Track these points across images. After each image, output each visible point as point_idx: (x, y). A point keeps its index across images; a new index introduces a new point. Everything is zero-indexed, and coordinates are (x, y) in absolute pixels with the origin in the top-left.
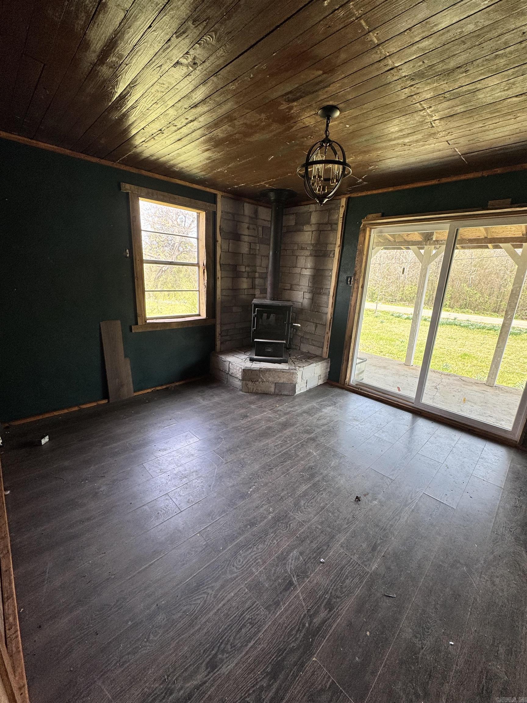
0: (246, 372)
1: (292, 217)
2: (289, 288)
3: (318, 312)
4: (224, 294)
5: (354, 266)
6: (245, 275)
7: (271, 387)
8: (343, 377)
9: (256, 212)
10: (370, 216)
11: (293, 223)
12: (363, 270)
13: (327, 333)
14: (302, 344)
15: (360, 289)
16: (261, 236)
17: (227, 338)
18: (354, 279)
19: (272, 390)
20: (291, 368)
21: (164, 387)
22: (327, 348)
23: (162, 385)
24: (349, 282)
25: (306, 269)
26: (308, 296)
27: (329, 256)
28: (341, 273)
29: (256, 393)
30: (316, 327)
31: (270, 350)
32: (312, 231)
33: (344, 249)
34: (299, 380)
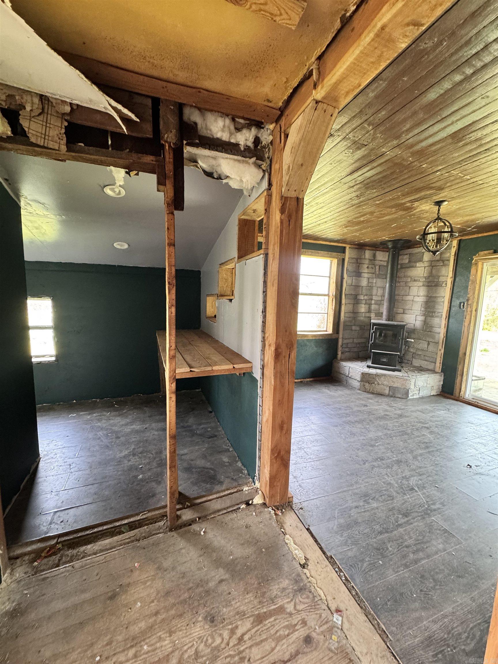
0: (364, 375)
1: (406, 257)
2: (402, 312)
3: (430, 331)
4: (347, 316)
5: (466, 293)
6: (364, 302)
7: (385, 389)
8: (458, 390)
9: (374, 256)
10: (482, 253)
11: (407, 261)
12: (476, 297)
13: (440, 350)
14: (414, 359)
15: (474, 312)
16: (378, 273)
17: (347, 350)
18: (468, 304)
19: (387, 392)
20: (404, 375)
21: (299, 380)
22: (440, 363)
23: (298, 379)
24: (462, 307)
25: (418, 296)
26: (421, 318)
27: (441, 286)
28: (453, 299)
29: (373, 393)
30: (428, 344)
31: (385, 360)
32: (425, 267)
33: (457, 279)
34: (412, 387)
